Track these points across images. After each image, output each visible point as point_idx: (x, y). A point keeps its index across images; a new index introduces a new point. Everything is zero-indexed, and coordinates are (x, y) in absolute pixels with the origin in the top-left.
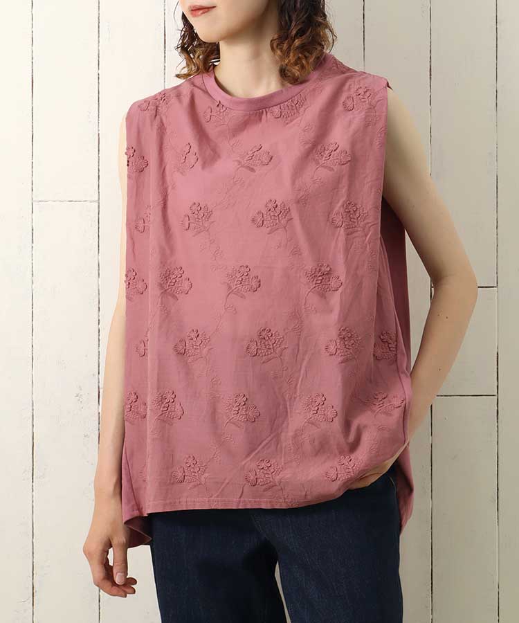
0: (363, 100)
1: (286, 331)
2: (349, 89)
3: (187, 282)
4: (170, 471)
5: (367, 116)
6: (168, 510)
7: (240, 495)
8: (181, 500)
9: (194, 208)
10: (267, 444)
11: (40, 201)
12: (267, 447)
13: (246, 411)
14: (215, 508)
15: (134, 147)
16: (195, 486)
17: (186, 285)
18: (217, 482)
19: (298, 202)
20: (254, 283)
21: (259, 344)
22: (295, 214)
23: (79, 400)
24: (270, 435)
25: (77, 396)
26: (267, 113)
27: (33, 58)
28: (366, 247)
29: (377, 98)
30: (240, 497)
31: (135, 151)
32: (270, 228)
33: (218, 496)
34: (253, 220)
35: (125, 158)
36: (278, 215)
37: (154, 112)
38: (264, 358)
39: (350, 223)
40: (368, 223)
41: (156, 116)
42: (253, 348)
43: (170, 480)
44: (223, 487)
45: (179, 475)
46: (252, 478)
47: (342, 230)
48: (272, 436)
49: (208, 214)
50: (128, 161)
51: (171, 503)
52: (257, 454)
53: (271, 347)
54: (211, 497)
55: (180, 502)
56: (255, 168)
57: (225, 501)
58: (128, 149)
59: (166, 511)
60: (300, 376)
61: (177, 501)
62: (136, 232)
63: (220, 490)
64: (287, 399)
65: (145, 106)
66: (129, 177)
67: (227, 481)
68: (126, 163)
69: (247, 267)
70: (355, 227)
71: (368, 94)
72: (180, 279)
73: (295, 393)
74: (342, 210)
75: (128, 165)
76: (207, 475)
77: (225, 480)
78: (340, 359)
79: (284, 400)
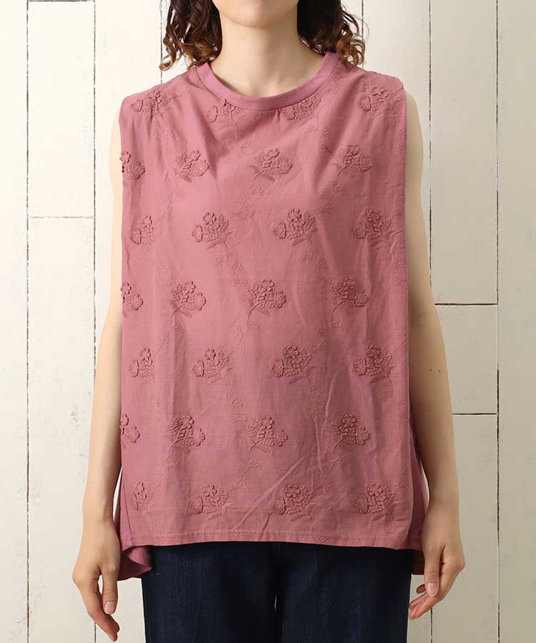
0: (380, 100)
1: (314, 349)
2: (364, 90)
3: (200, 297)
4: (187, 501)
5: (386, 118)
6: (186, 542)
7: (264, 525)
8: (199, 532)
9: (207, 218)
10: (295, 469)
11: (35, 217)
12: (295, 472)
13: (273, 434)
14: (236, 540)
15: (129, 153)
16: (214, 517)
17: (199, 301)
18: (239, 513)
19: (323, 212)
20: (278, 298)
21: (285, 363)
22: (320, 225)
23: (74, 418)
24: (299, 459)
25: (73, 414)
26: (279, 113)
27: (28, 73)
28: (390, 257)
29: (395, 98)
30: (264, 528)
31: (130, 156)
32: (293, 240)
33: (239, 528)
34: (275, 232)
35: (120, 164)
36: (302, 226)
37: (149, 113)
38: (291, 378)
39: (374, 233)
40: (392, 232)
41: (152, 117)
42: (279, 367)
43: (188, 510)
44: (244, 518)
45: (197, 505)
46: (280, 506)
47: (366, 241)
48: (301, 460)
49: (224, 225)
50: (123, 167)
51: (188, 535)
52: (285, 479)
53: (298, 366)
54: (232, 528)
55: (198, 534)
56: (274, 177)
57: (245, 533)
58: (123, 154)
59: (183, 543)
60: (328, 396)
61: (195, 533)
62: (131, 243)
63: (243, 520)
64: (315, 421)
65: (138, 106)
66: (125, 184)
67: (251, 511)
68: (121, 168)
69: (271, 281)
70: (379, 236)
71: (385, 94)
72: (193, 294)
73: (324, 414)
74: (365, 220)
75: (123, 171)
76: (228, 504)
77: (248, 509)
78: (370, 379)
79: (313, 423)
